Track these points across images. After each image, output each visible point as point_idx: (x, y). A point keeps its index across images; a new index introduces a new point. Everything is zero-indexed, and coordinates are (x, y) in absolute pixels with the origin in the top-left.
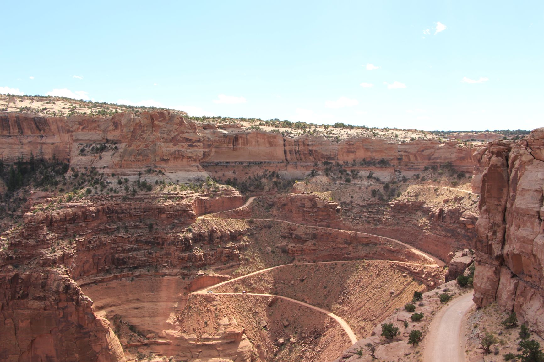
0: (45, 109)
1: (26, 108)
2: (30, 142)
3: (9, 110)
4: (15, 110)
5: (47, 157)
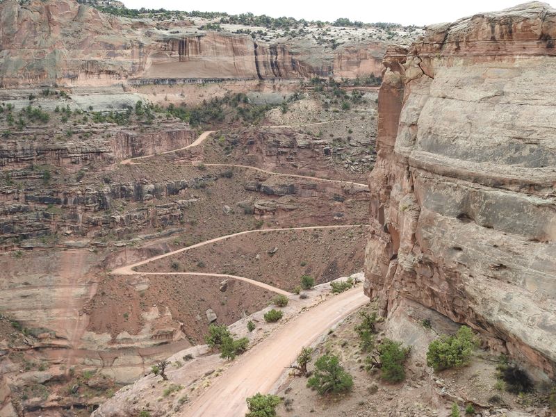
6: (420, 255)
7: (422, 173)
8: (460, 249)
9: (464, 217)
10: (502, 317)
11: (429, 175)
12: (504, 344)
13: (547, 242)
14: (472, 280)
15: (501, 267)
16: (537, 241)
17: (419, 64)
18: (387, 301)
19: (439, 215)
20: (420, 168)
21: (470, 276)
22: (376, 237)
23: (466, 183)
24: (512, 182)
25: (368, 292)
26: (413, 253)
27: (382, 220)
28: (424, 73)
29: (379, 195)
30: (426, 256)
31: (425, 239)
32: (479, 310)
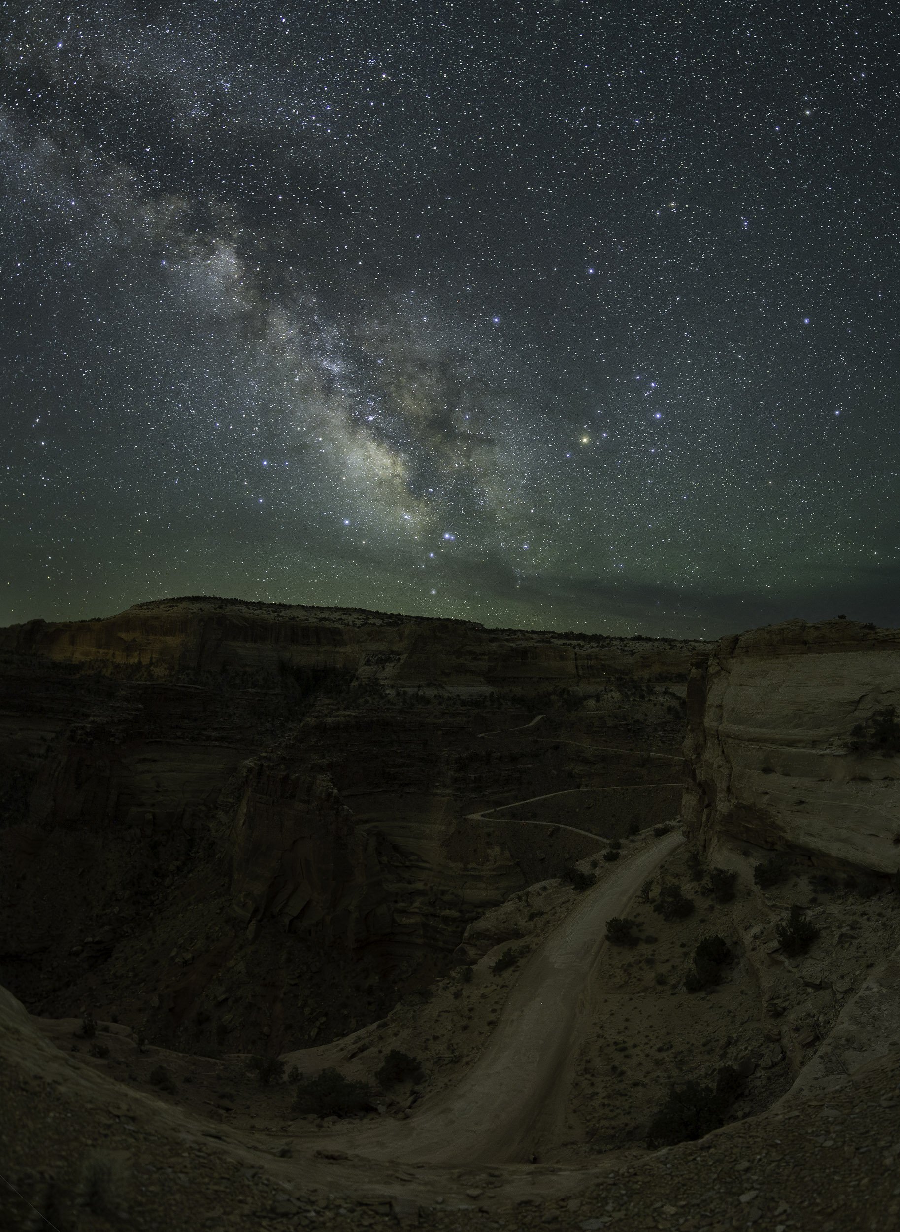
0: (341, 619)
1: (325, 619)
2: (325, 651)
3: (311, 620)
4: (315, 620)
5: (339, 666)
6: (734, 801)
7: (730, 741)
8: (767, 793)
9: (767, 770)
10: (808, 839)
11: (737, 741)
12: (810, 859)
13: (830, 780)
14: (780, 815)
15: (801, 802)
16: (823, 780)
17: (718, 663)
18: (705, 840)
19: (747, 770)
20: (728, 736)
21: (778, 812)
22: (690, 791)
23: (766, 744)
24: (800, 741)
25: (686, 835)
26: (729, 801)
27: (694, 778)
28: (722, 669)
29: (691, 760)
30: (740, 802)
31: (739, 789)
32: (789, 837)
